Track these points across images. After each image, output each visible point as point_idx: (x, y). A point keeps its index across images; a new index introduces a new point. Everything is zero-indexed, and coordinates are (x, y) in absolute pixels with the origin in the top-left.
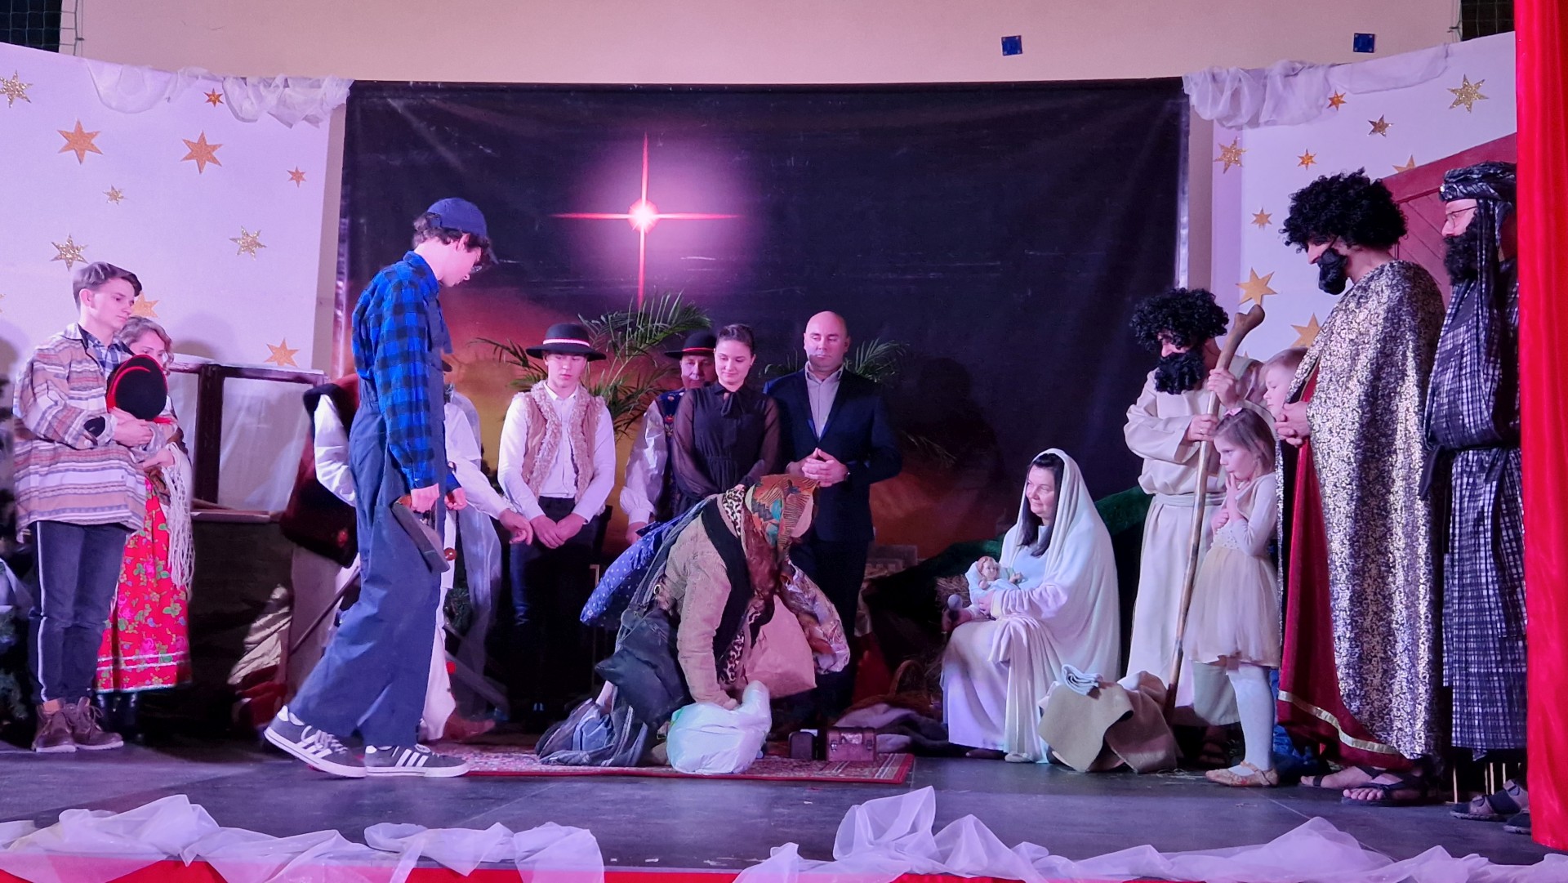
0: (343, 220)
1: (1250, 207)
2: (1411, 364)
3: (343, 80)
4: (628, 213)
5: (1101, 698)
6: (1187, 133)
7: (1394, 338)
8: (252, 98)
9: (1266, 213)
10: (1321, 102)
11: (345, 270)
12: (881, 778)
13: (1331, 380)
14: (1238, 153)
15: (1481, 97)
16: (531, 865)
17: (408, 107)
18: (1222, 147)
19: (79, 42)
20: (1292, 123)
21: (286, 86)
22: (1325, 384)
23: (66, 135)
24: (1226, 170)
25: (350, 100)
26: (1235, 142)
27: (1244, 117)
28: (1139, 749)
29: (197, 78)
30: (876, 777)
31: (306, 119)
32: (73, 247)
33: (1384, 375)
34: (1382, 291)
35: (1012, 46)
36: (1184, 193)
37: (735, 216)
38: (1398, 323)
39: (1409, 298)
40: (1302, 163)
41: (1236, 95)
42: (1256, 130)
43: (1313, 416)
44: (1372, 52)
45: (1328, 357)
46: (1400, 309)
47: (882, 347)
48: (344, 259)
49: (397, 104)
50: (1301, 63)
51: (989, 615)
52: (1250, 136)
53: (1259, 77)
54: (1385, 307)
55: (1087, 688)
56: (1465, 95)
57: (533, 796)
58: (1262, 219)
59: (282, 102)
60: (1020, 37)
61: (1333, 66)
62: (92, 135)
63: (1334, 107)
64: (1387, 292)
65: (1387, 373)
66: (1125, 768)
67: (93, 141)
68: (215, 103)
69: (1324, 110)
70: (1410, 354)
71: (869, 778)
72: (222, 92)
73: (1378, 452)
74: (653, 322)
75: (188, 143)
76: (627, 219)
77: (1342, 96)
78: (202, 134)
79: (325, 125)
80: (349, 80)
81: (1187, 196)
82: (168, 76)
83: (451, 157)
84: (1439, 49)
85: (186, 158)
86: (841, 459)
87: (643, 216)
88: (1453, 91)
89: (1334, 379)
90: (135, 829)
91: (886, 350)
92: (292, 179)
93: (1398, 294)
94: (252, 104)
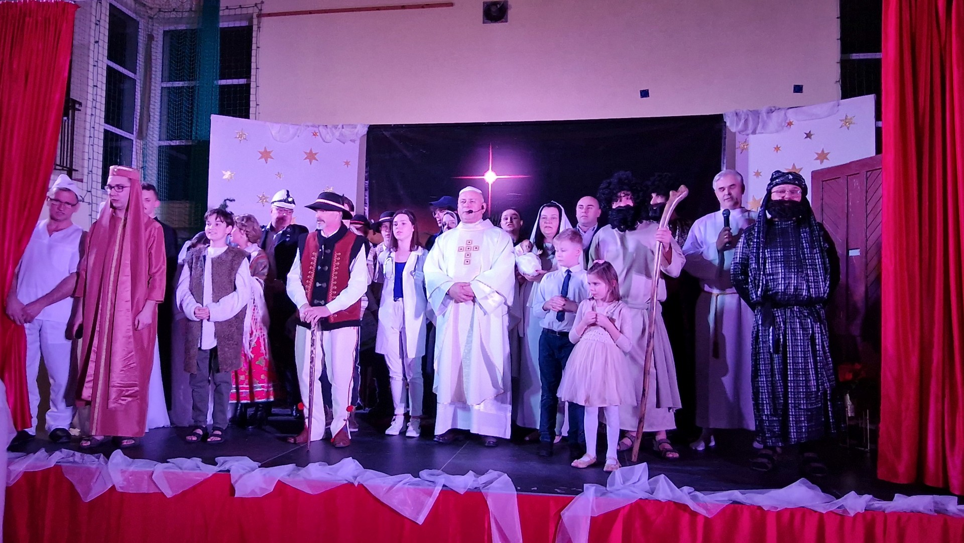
0: (366, 182)
1: (753, 168)
3: (365, 125)
4: (484, 176)
8: (329, 133)
10: (783, 124)
11: (368, 202)
17: (392, 135)
19: (257, 106)
20: (772, 133)
21: (343, 128)
23: (260, 153)
24: (742, 153)
25: (368, 133)
27: (750, 131)
29: (308, 125)
31: (351, 140)
32: (265, 197)
40: (775, 150)
41: (746, 121)
42: (755, 136)
49: (385, 133)
50: (774, 107)
53: (757, 114)
58: (757, 174)
59: (341, 134)
61: (788, 109)
62: (270, 152)
63: (789, 126)
67: (271, 154)
68: (316, 137)
69: (785, 128)
72: (318, 132)
75: (306, 153)
76: (483, 179)
78: (311, 149)
79: (358, 143)
80: (368, 125)
82: (297, 127)
83: (408, 154)
85: (305, 159)
87: (490, 177)
92: (345, 165)
94: (330, 136)
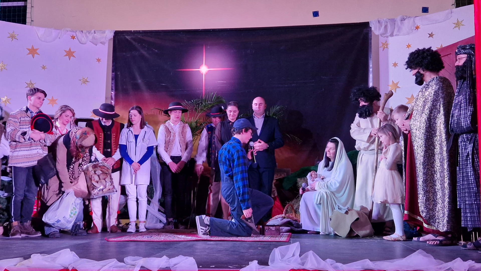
0: (113, 73)
1: (391, 61)
2: (442, 109)
3: (112, 31)
4: (199, 69)
5: (349, 214)
6: (371, 39)
7: (437, 100)
8: (84, 36)
9: (396, 63)
10: (413, 28)
11: (114, 89)
12: (282, 240)
13: (417, 114)
14: (387, 45)
15: (463, 25)
16: (175, 269)
17: (132, 38)
18: (382, 43)
19: (32, 22)
21: (95, 33)
22: (415, 115)
23: (29, 50)
24: (383, 50)
25: (114, 37)
26: (386, 41)
27: (389, 34)
28: (361, 230)
29: (68, 31)
30: (280, 240)
31: (101, 43)
32: (31, 84)
33: (433, 112)
34: (433, 86)
35: (316, 14)
36: (370, 57)
37: (231, 69)
38: (438, 96)
39: (441, 88)
40: (407, 47)
41: (386, 27)
42: (392, 38)
43: (411, 125)
44: (428, 12)
45: (416, 106)
46: (439, 91)
47: (278, 108)
48: (113, 85)
49: (128, 37)
50: (406, 16)
51: (314, 189)
52: (391, 39)
53: (393, 21)
54: (434, 91)
55: (344, 211)
56: (458, 25)
57: (175, 248)
58: (395, 65)
59: (94, 38)
60: (318, 11)
61: (416, 17)
62: (37, 49)
63: (417, 29)
64: (435, 86)
65: (434, 111)
66: (357, 237)
67: (37, 51)
68: (73, 39)
69: (414, 31)
70: (442, 106)
71: (278, 240)
72: (76, 35)
73: (432, 136)
74: (208, 102)
75: (65, 51)
76: (199, 71)
77: (419, 26)
78: (70, 48)
79: (107, 45)
80: (114, 31)
81: (371, 58)
82: (59, 31)
83: (145, 53)
84: (449, 11)
85: (65, 56)
86: (266, 142)
87: (204, 69)
88: (454, 23)
89: (418, 113)
90: (54, 260)
91: (280, 108)
92: (97, 61)
93: (438, 86)
94: (85, 39)
